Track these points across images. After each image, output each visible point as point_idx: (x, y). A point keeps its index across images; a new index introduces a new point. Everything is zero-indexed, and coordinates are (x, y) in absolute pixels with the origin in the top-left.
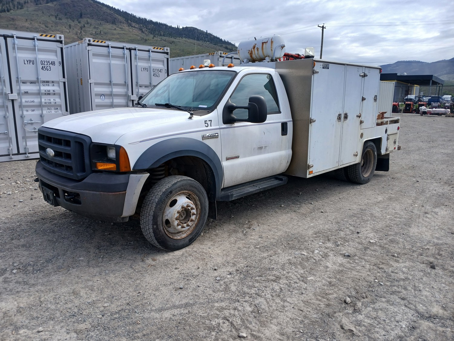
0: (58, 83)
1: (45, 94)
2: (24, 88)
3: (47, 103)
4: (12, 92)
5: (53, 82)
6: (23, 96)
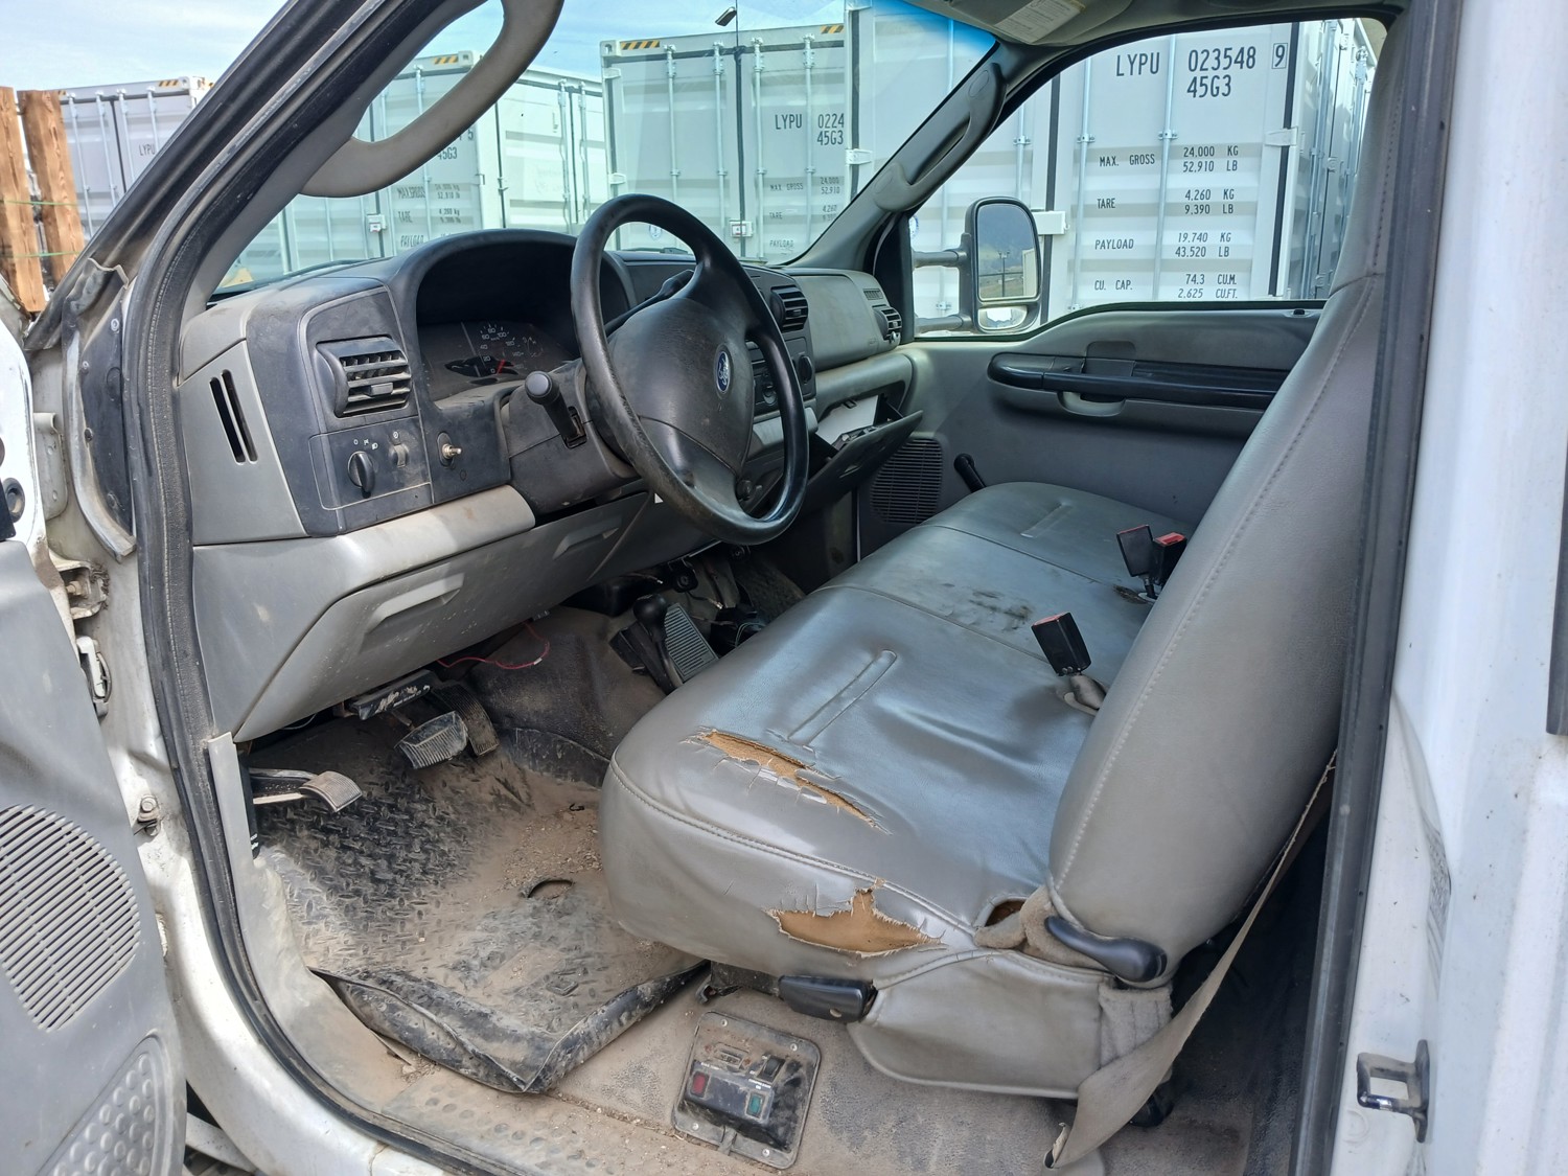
0: (1257, 151)
2: (1101, 183)
3: (1188, 252)
4: (1050, 205)
5: (1231, 150)
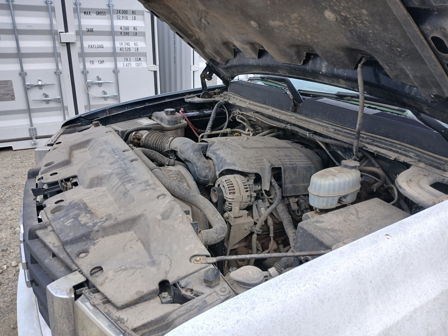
1: (121, 33)
6: (84, 37)
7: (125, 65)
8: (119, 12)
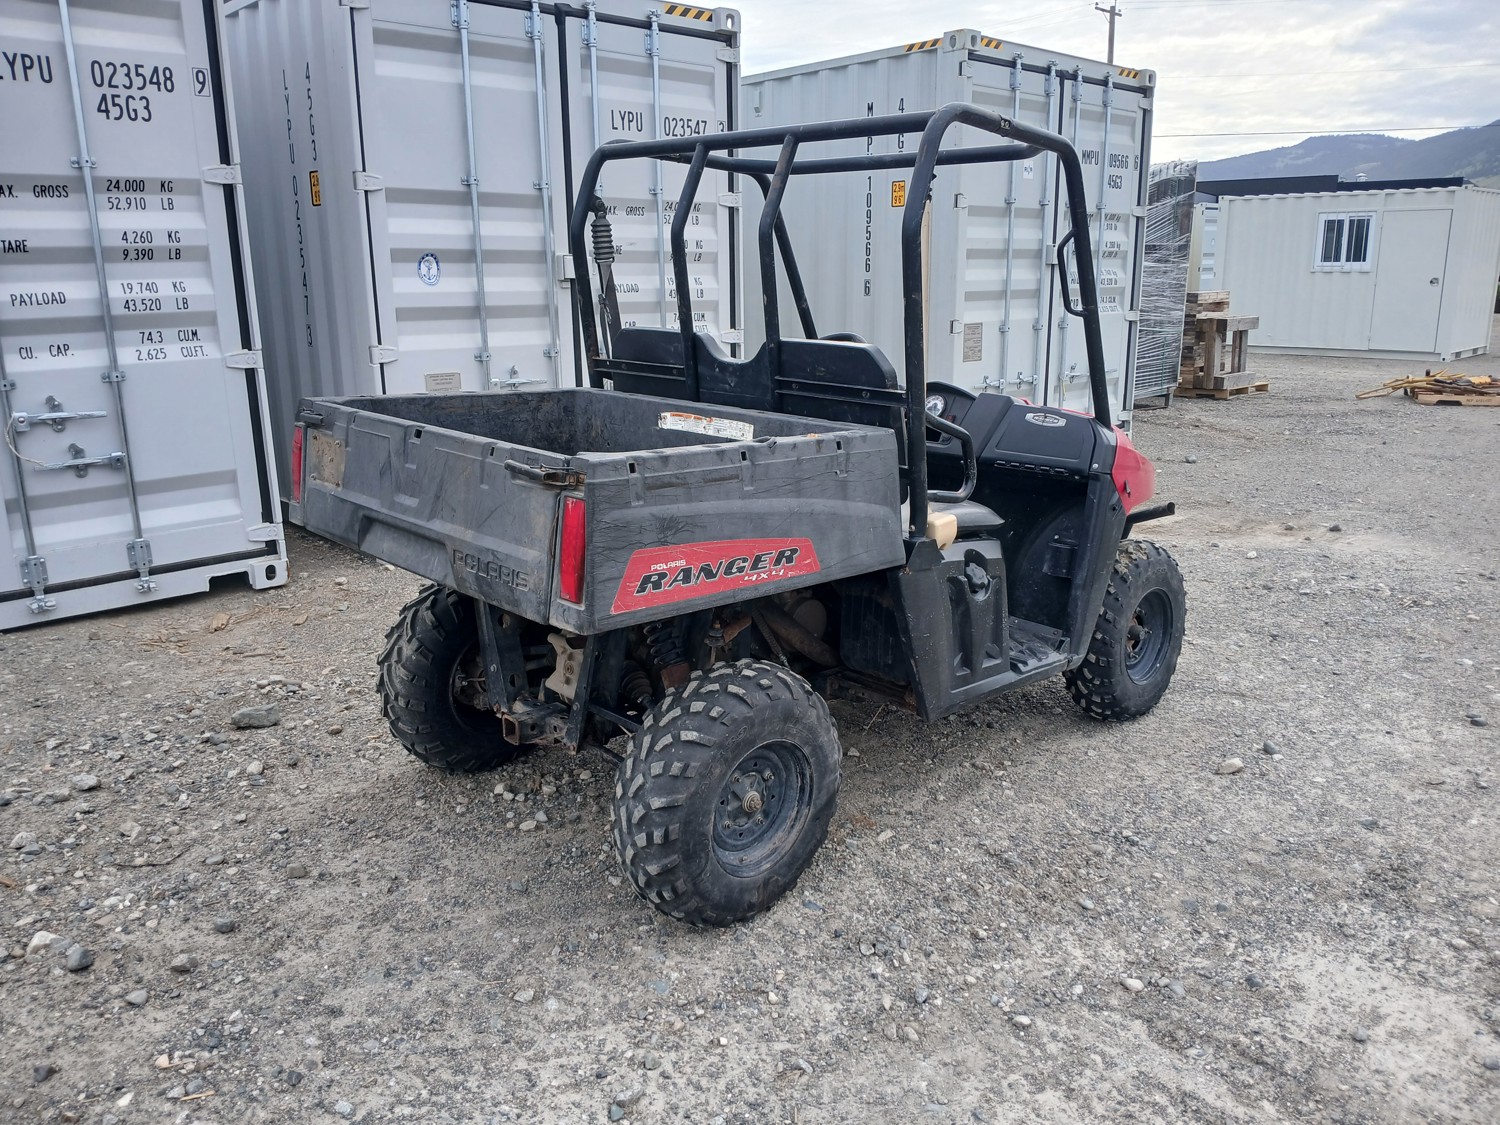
0: (194, 188)
1: (126, 253)
2: (4, 221)
3: (140, 306)
5: (165, 186)
7: (144, 355)
8: (115, 185)
